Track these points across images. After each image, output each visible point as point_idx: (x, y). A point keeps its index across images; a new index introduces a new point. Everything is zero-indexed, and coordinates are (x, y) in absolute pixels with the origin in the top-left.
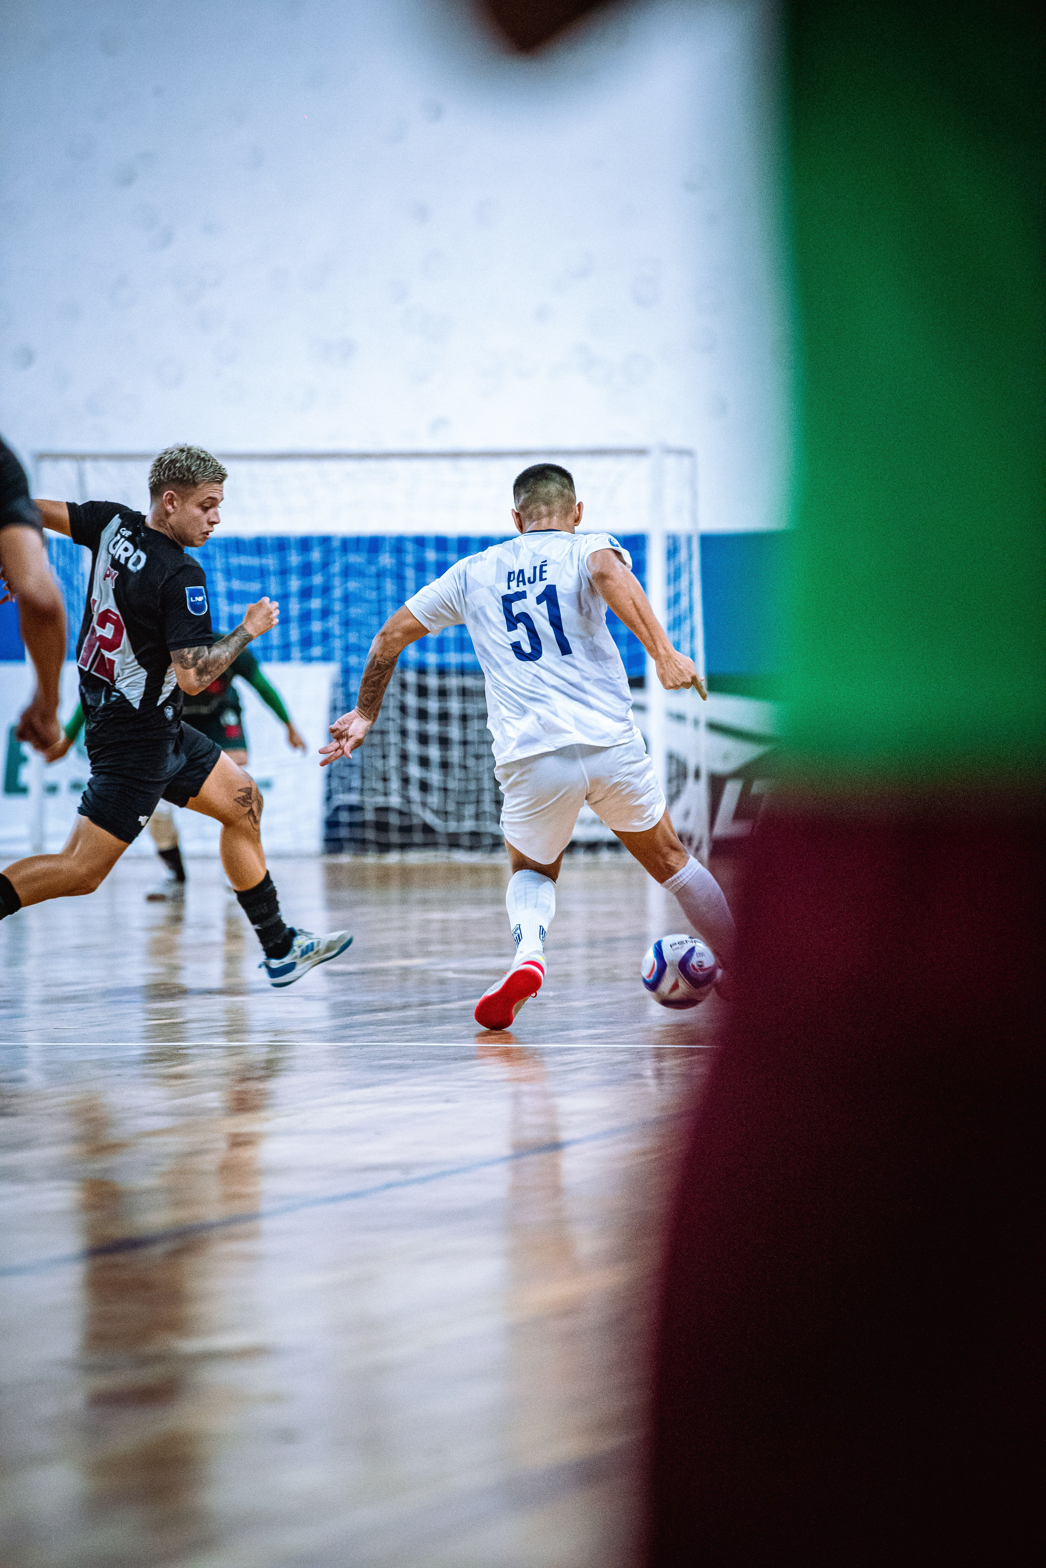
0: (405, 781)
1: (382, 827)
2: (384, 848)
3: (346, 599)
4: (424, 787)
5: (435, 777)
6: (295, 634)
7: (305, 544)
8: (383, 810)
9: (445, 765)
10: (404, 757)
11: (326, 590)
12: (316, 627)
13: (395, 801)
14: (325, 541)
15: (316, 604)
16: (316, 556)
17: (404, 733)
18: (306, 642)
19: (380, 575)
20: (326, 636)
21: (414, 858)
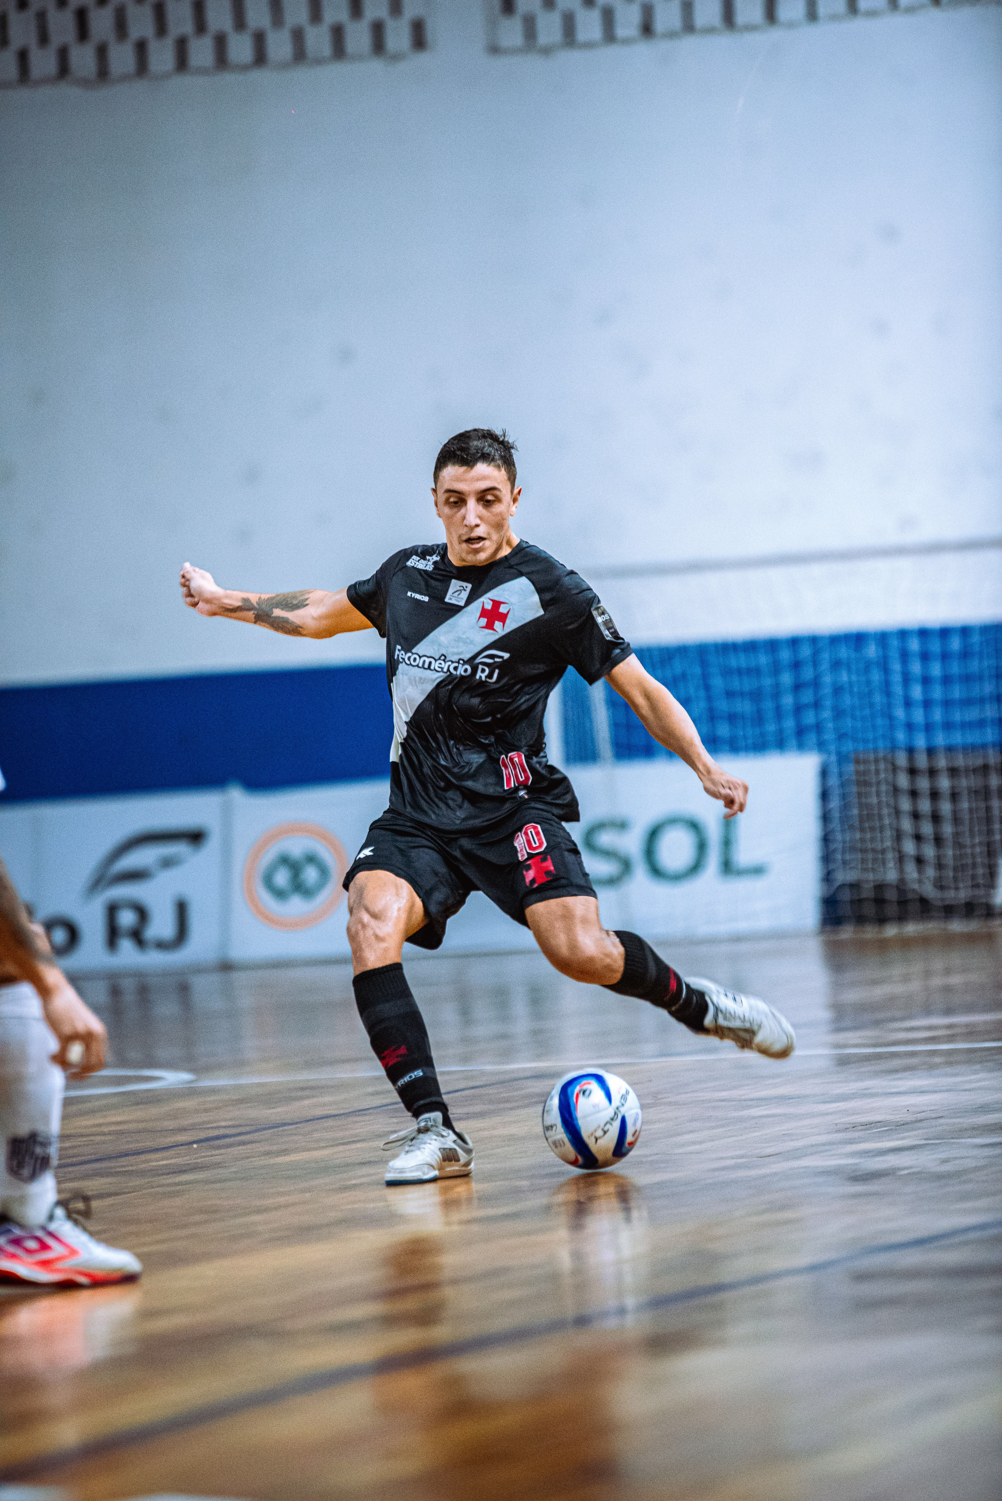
0: (901, 859)
1: (879, 901)
2: (882, 920)
3: (838, 690)
4: (920, 861)
5: (929, 851)
6: (789, 724)
7: (794, 642)
8: (880, 887)
9: (938, 841)
10: (899, 836)
11: (816, 683)
12: (809, 718)
13: (891, 875)
14: (814, 640)
15: (807, 696)
16: (806, 652)
17: (897, 812)
18: (800, 732)
19: (868, 667)
20: (818, 728)
21: (911, 928)
